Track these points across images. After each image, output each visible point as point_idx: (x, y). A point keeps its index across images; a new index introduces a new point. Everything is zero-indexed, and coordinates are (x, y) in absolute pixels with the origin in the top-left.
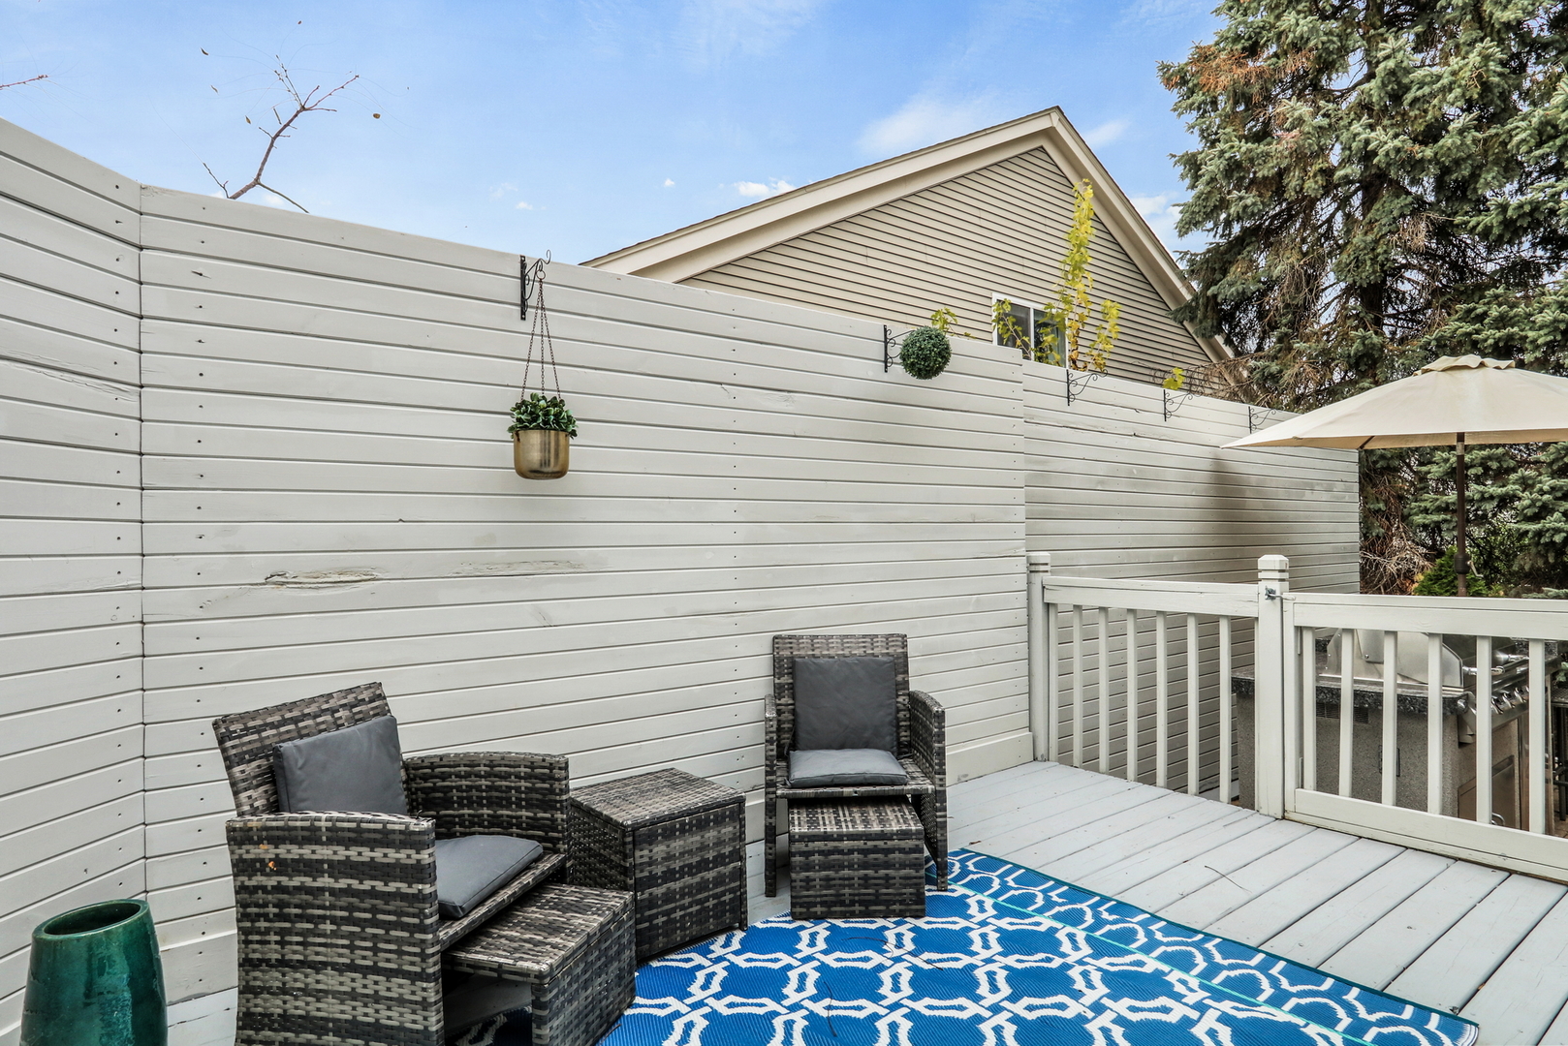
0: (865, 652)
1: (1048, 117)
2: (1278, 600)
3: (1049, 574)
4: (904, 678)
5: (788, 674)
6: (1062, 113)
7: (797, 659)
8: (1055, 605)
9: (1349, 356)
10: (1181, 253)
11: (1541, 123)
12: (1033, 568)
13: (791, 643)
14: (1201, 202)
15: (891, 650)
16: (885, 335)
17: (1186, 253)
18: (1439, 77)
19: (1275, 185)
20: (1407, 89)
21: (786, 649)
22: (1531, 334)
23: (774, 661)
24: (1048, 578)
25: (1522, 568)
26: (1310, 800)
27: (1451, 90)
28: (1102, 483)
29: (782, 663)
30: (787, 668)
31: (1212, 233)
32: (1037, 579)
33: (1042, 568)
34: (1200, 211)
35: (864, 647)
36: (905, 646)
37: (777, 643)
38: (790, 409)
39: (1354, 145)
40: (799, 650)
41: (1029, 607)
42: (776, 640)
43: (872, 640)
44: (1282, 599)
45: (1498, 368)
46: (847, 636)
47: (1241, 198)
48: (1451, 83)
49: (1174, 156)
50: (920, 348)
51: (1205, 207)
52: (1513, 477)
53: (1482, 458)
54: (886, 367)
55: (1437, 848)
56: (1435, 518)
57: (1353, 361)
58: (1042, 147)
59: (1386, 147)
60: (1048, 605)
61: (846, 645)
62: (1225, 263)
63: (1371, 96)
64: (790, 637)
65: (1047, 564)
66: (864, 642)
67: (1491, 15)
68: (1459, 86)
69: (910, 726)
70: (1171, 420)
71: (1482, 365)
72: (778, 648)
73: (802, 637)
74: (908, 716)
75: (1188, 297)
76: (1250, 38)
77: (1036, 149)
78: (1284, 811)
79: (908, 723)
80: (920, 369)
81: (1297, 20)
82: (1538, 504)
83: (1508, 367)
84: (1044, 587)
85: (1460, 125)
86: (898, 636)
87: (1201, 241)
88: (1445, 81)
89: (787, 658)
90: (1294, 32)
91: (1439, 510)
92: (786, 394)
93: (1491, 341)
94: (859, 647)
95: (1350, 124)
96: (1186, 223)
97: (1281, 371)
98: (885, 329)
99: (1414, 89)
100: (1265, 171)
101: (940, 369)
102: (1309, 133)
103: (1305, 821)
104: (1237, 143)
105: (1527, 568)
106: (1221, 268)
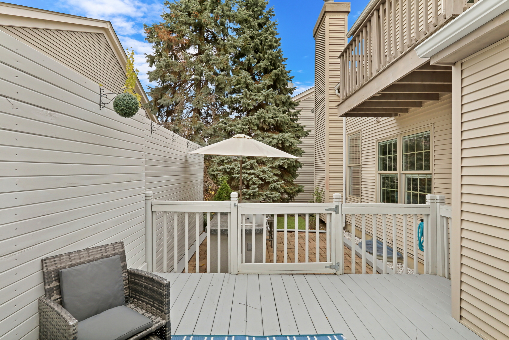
0: (102, 255)
1: (106, 24)
2: (237, 206)
3: (152, 200)
4: (124, 264)
5: (55, 280)
6: (111, 25)
7: (62, 270)
8: (155, 212)
9: (196, 128)
10: (148, 87)
11: (238, 79)
12: (147, 198)
13: (55, 261)
14: (157, 73)
15: (116, 251)
16: (100, 92)
17: (150, 87)
18: (218, 60)
19: (179, 74)
20: (211, 60)
21: (52, 265)
22: (237, 130)
23: (44, 275)
24: (154, 201)
25: (233, 185)
26: (246, 266)
27: (220, 64)
28: (159, 163)
29: (50, 275)
30: (54, 277)
31: (158, 84)
32: (149, 202)
33: (151, 198)
34: (157, 76)
35: (102, 252)
36: (123, 247)
37: (46, 263)
38: (53, 122)
39: (199, 70)
40: (61, 263)
41: (146, 214)
42: (44, 262)
43: (105, 248)
44: (238, 206)
45: (248, 138)
46: (90, 249)
47: (170, 76)
48: (221, 62)
49: (146, 54)
50: (127, 103)
51: (158, 75)
52: (233, 163)
53: (227, 158)
54: (100, 107)
55: (277, 272)
56: (217, 173)
57: (197, 129)
58: (103, 34)
59: (207, 73)
60: (153, 212)
61: (90, 254)
62: (162, 93)
63: (202, 58)
64: (54, 257)
65: (152, 196)
66: (101, 250)
67: (227, 49)
68: (222, 63)
69: (129, 287)
70: (173, 142)
71: (245, 137)
72: (46, 266)
73: (62, 255)
74: (127, 282)
75: (147, 102)
76: (171, 28)
77: (101, 34)
78: (238, 272)
79: (128, 286)
80: (126, 113)
81: (186, 29)
82: (238, 170)
83: (251, 138)
84: (152, 205)
85: (223, 74)
86: (119, 243)
87: (155, 84)
88: (219, 61)
89: (54, 271)
90: (185, 31)
91: (217, 171)
92: (51, 112)
93: (229, 130)
94: (98, 254)
95: (198, 64)
96: (152, 78)
97: (179, 129)
98: (100, 88)
99: (213, 60)
100: (176, 69)
101: (134, 114)
102: (188, 63)
103: (244, 273)
104: (169, 58)
105: (234, 185)
106: (161, 95)
